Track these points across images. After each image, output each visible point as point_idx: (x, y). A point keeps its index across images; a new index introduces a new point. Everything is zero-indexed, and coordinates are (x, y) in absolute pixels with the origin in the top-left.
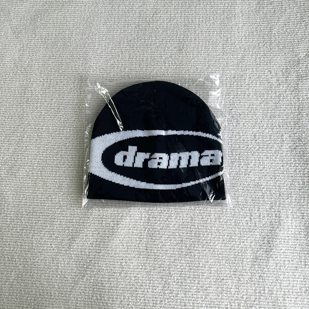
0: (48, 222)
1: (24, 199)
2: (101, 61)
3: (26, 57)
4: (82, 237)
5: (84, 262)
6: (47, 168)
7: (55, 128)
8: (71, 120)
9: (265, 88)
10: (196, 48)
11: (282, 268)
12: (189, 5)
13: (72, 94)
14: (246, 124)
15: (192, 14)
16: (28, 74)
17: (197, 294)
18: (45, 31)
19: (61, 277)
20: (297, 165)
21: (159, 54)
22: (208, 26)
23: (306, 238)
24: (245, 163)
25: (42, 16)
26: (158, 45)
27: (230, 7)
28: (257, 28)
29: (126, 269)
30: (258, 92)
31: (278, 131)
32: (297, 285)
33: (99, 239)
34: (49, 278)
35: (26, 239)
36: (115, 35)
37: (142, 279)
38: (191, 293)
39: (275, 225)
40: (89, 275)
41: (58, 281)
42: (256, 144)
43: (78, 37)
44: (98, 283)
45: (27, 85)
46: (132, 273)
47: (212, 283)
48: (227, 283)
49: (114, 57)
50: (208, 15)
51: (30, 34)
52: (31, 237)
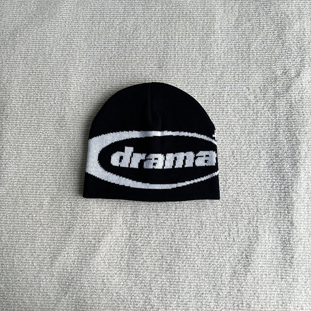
0: (29, 241)
1: (3, 217)
2: (82, 78)
3: (5, 73)
4: (63, 255)
5: (66, 280)
6: (28, 186)
7: (34, 145)
8: (51, 137)
9: (243, 104)
10: (175, 65)
11: (259, 281)
12: (168, 22)
13: (52, 111)
14: (224, 141)
15: (172, 31)
16: (7, 90)
17: (177, 309)
18: (24, 47)
19: (43, 295)
20: (274, 181)
21: (139, 71)
22: (187, 43)
23: (282, 252)
24: (224, 179)
25: (22, 31)
26: (138, 62)
27: (209, 24)
28: (235, 44)
29: (108, 286)
30: (237, 108)
31: (256, 148)
32: (274, 298)
33: (80, 257)
34: (31, 296)
35: (7, 258)
36: (95, 52)
37: (123, 295)
38: (172, 308)
39: (253, 240)
40: (71, 292)
41: (40, 299)
42: (234, 160)
43: (58, 53)
44: (81, 300)
45: (6, 101)
46: (114, 289)
47: (192, 297)
48: (207, 297)
49: (94, 74)
50: (187, 31)
51: (9, 50)
52: (12, 256)
